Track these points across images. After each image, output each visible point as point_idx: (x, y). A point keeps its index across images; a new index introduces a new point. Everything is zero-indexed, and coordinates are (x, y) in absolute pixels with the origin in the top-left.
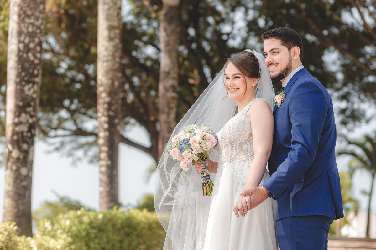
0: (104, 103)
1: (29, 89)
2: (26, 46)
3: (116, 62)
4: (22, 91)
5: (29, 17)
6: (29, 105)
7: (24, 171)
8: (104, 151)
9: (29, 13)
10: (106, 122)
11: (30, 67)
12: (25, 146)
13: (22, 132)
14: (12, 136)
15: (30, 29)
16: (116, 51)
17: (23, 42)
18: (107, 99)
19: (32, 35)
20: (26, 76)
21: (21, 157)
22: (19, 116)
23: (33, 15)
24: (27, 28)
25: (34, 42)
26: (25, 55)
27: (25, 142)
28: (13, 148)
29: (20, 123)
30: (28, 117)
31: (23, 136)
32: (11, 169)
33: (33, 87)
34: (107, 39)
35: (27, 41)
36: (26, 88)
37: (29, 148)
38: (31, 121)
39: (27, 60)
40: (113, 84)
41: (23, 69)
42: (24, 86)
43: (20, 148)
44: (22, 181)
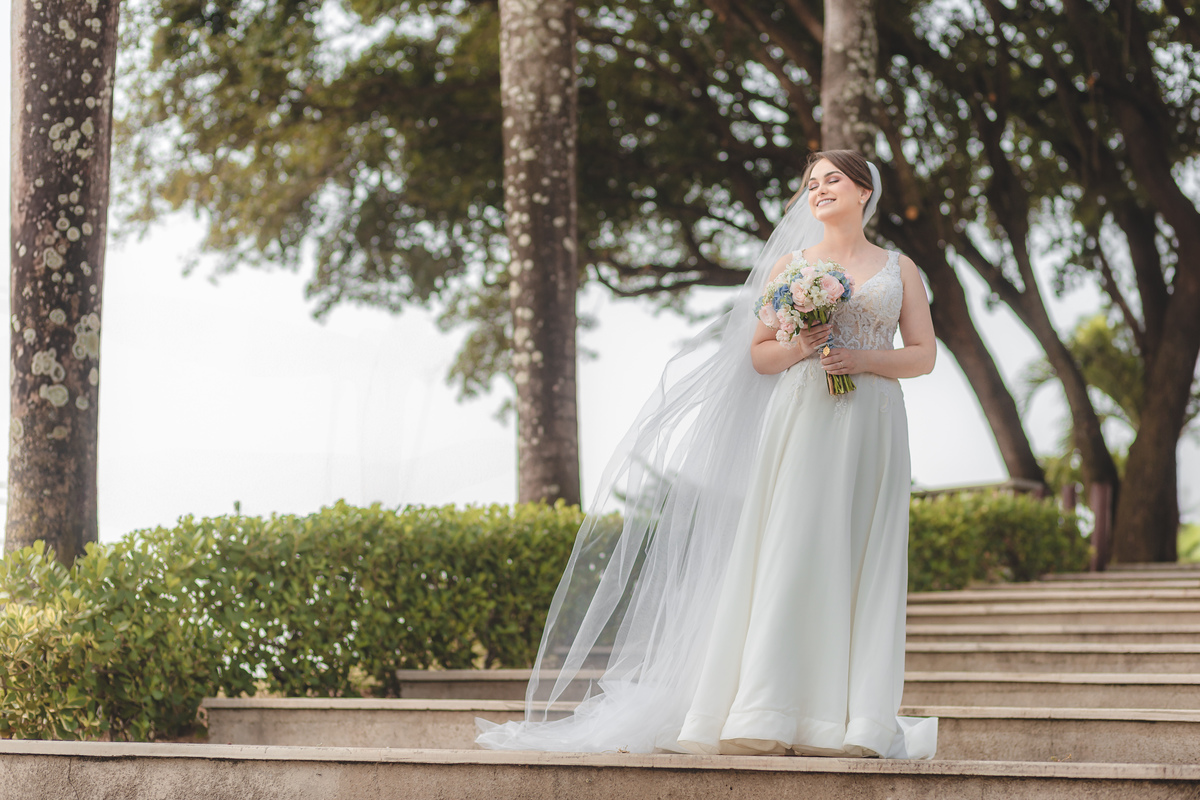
0: (520, 167)
1: (65, 136)
4: (45, 139)
6: (69, 187)
10: (524, 231)
11: (64, 67)
13: (48, 272)
20: (51, 93)
26: (48, 28)
27: (58, 304)
33: (77, 126)
37: (71, 321)
40: (542, 104)
41: (45, 72)
42: (48, 125)
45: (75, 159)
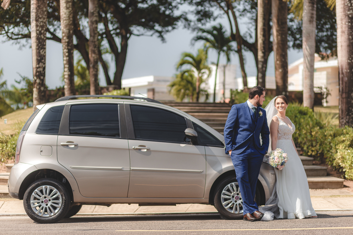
0: (65, 42)
1: (43, 52)
2: (40, 32)
3: (71, 20)
4: (39, 53)
5: (40, 18)
6: (43, 59)
7: (42, 89)
8: (66, 67)
9: (41, 16)
10: (67, 52)
11: (42, 42)
12: (42, 78)
13: (41, 71)
14: (36, 73)
15: (41, 24)
16: (70, 14)
17: (39, 30)
18: (67, 40)
19: (42, 27)
20: (40, 46)
21: (41, 82)
22: (39, 64)
23: (42, 17)
24: (40, 23)
25: (43, 30)
26: (40, 36)
27: (42, 75)
28: (37, 79)
29: (39, 67)
30: (43, 64)
31: (41, 73)
32: (37, 88)
34: (65, 8)
35: (40, 29)
36: (41, 51)
38: (44, 66)
39: (41, 38)
40: (69, 32)
41: (39, 42)
43: (40, 79)
44: (41, 93)
45: (43, 55)
